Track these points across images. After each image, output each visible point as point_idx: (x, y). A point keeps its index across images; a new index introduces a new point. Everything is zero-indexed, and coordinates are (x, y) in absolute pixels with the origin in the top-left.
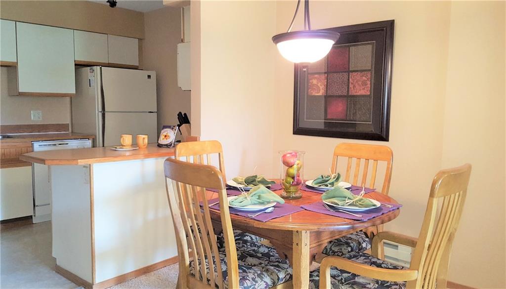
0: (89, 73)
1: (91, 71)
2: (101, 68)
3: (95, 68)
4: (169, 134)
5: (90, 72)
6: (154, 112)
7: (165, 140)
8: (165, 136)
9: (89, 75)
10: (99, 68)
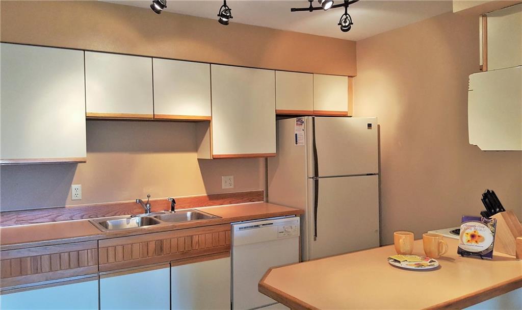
0: (296, 126)
1: (299, 123)
2: (313, 118)
3: (304, 119)
4: (480, 233)
5: (297, 124)
6: (375, 174)
7: (473, 243)
8: (473, 236)
9: (296, 128)
10: (311, 117)
